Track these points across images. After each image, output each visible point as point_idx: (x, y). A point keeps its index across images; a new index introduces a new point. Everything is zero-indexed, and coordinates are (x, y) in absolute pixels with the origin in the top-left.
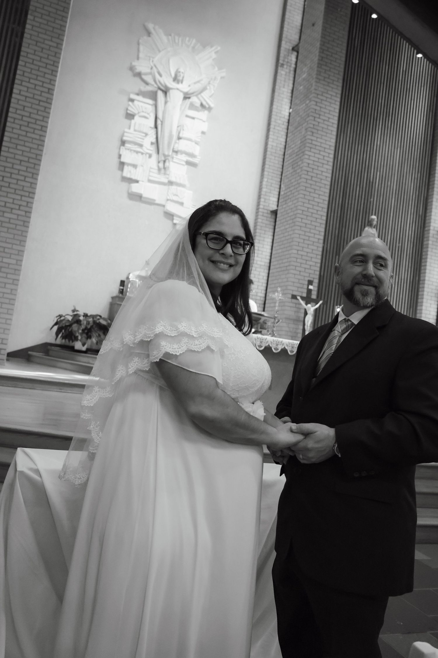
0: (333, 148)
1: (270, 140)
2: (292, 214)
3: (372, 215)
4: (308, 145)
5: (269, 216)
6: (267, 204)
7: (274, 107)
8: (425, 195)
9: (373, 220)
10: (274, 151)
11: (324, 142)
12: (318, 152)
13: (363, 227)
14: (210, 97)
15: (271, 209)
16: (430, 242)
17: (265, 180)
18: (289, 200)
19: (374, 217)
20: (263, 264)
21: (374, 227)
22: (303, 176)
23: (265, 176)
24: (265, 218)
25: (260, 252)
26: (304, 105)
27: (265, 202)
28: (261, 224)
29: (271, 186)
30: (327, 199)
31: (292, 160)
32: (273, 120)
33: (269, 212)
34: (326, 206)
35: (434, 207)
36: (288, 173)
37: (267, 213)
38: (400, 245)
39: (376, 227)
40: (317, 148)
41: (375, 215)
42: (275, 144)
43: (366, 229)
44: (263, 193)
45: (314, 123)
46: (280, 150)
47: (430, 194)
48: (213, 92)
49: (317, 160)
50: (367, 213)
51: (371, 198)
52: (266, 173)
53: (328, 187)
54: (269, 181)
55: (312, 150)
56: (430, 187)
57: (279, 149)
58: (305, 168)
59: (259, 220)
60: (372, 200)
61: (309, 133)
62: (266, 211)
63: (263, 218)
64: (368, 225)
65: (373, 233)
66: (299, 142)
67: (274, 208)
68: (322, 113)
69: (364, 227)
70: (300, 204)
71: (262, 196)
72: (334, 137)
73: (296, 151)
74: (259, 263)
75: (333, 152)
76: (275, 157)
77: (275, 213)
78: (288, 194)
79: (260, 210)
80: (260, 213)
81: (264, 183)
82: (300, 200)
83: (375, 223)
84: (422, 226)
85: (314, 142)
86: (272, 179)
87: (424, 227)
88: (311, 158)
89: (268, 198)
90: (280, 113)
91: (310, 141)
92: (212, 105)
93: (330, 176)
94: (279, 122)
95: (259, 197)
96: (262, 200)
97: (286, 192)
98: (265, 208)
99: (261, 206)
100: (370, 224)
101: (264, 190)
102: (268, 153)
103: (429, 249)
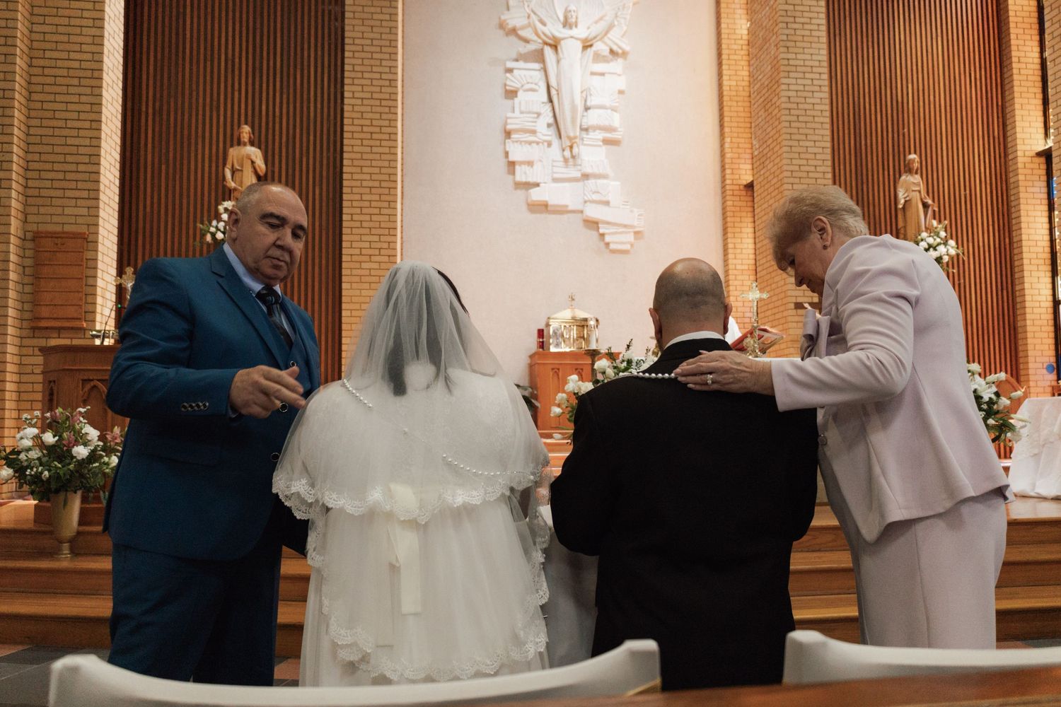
0: (826, 64)
1: (725, 78)
2: (775, 180)
3: (910, 153)
4: (782, 68)
5: (744, 193)
6: (737, 177)
7: (723, 26)
8: (1000, 103)
9: (913, 160)
10: (734, 93)
11: (808, 57)
12: (801, 75)
13: (897, 176)
14: (622, 37)
15: (745, 183)
16: (1021, 177)
17: (728, 140)
18: (768, 162)
19: (913, 156)
20: (746, 267)
21: (916, 173)
22: (783, 118)
23: (726, 135)
24: (738, 198)
25: (739, 251)
26: (767, 8)
27: (732, 174)
28: (733, 209)
29: (738, 147)
30: (829, 145)
31: (762, 100)
32: (724, 46)
33: (742, 187)
34: (829, 157)
35: (1018, 118)
36: (760, 119)
37: (740, 190)
38: (968, 192)
39: (919, 171)
40: (799, 69)
41: (915, 153)
42: (734, 83)
43: (903, 177)
44: (727, 161)
45: (787, 32)
46: (744, 90)
47: (1008, 98)
48: (625, 28)
49: (801, 88)
50: (900, 153)
51: (903, 129)
52: (727, 130)
53: (828, 126)
54: (734, 140)
55: (792, 75)
56: (1007, 87)
57: (741, 89)
58: (783, 106)
59: (729, 203)
60: (906, 130)
61: (782, 49)
62: (737, 187)
63: (734, 198)
64: (906, 172)
65: (915, 181)
66: (769, 67)
67: (748, 178)
68: (798, 14)
69: (900, 176)
70: (785, 161)
71: (727, 166)
72: (825, 46)
73: (766, 83)
74: (739, 267)
75: (826, 70)
76: (737, 102)
77: (750, 186)
78: (765, 152)
79: (728, 187)
80: (728, 193)
81: (727, 145)
82: (785, 155)
83: (916, 165)
84: (1002, 155)
85: (791, 62)
86: (738, 137)
87: (1006, 155)
88: (792, 87)
89: (737, 166)
90: (735, 33)
91: (786, 62)
92: (627, 48)
93: (827, 107)
94: (735, 47)
95: (723, 168)
96: (728, 171)
97: (761, 150)
98: (735, 182)
99: (728, 182)
100: (909, 170)
101: (728, 155)
102: (725, 98)
103: (1022, 189)
